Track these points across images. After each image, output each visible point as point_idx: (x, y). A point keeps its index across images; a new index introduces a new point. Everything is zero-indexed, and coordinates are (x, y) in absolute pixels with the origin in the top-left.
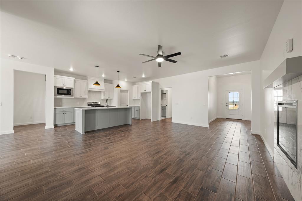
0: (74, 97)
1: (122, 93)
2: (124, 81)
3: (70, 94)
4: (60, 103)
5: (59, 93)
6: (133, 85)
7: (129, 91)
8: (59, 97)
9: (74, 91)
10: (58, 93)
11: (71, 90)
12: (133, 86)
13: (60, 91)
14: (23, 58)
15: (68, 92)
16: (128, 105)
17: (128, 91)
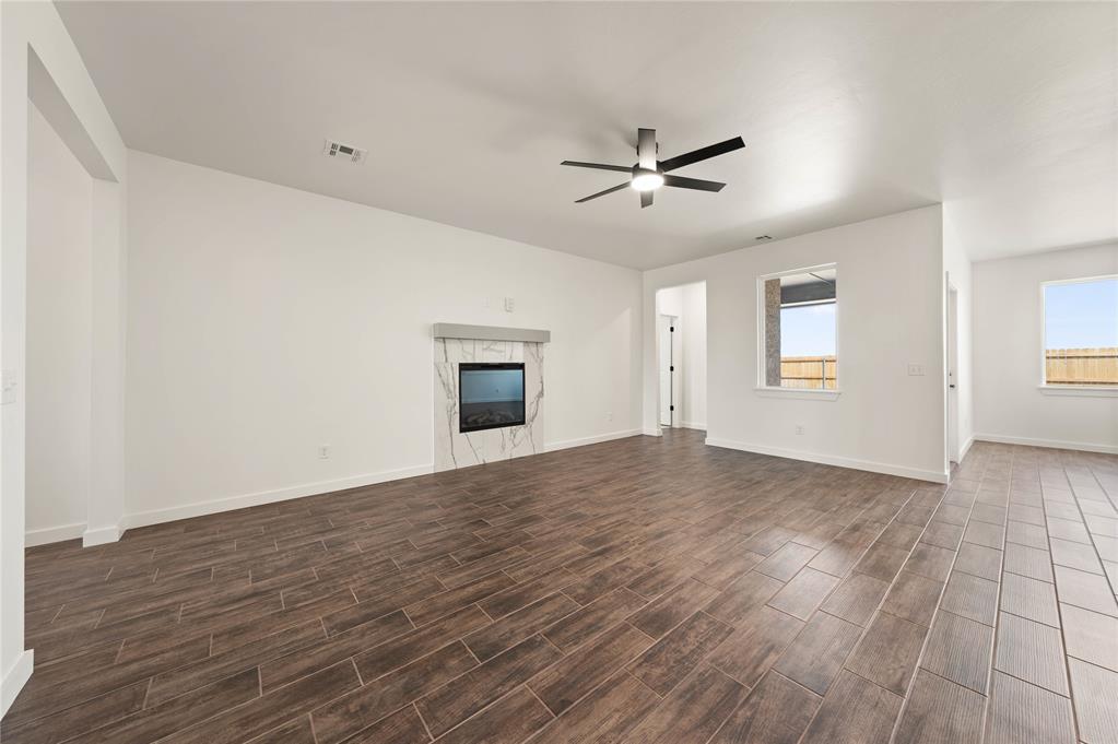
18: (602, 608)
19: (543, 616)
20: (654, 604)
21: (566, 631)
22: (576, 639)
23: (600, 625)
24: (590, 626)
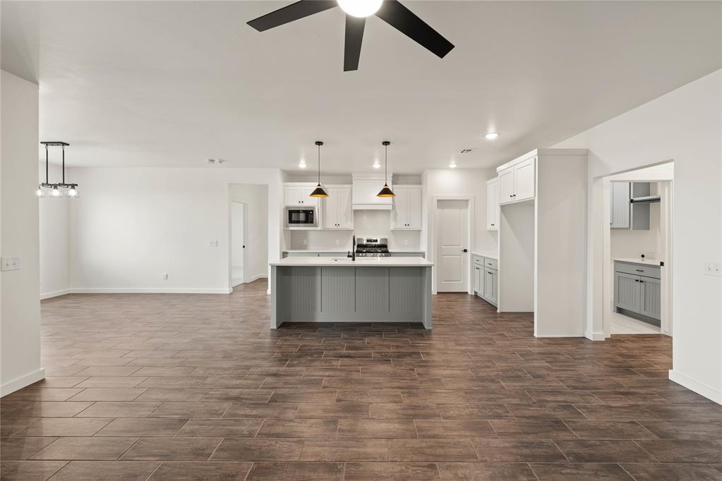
0: (319, 228)
1: (445, 210)
2: (450, 169)
3: (312, 222)
4: (305, 242)
5: (293, 219)
6: (488, 180)
7: (470, 202)
8: (294, 227)
9: (318, 216)
10: (291, 221)
11: (312, 211)
12: (488, 182)
13: (294, 217)
14: (224, 161)
15: (308, 216)
16: (469, 249)
17: (467, 201)
18: (512, 454)
19: (567, 473)
20: (466, 436)
21: (547, 452)
22: (540, 445)
23: (519, 444)
24: (527, 447)
